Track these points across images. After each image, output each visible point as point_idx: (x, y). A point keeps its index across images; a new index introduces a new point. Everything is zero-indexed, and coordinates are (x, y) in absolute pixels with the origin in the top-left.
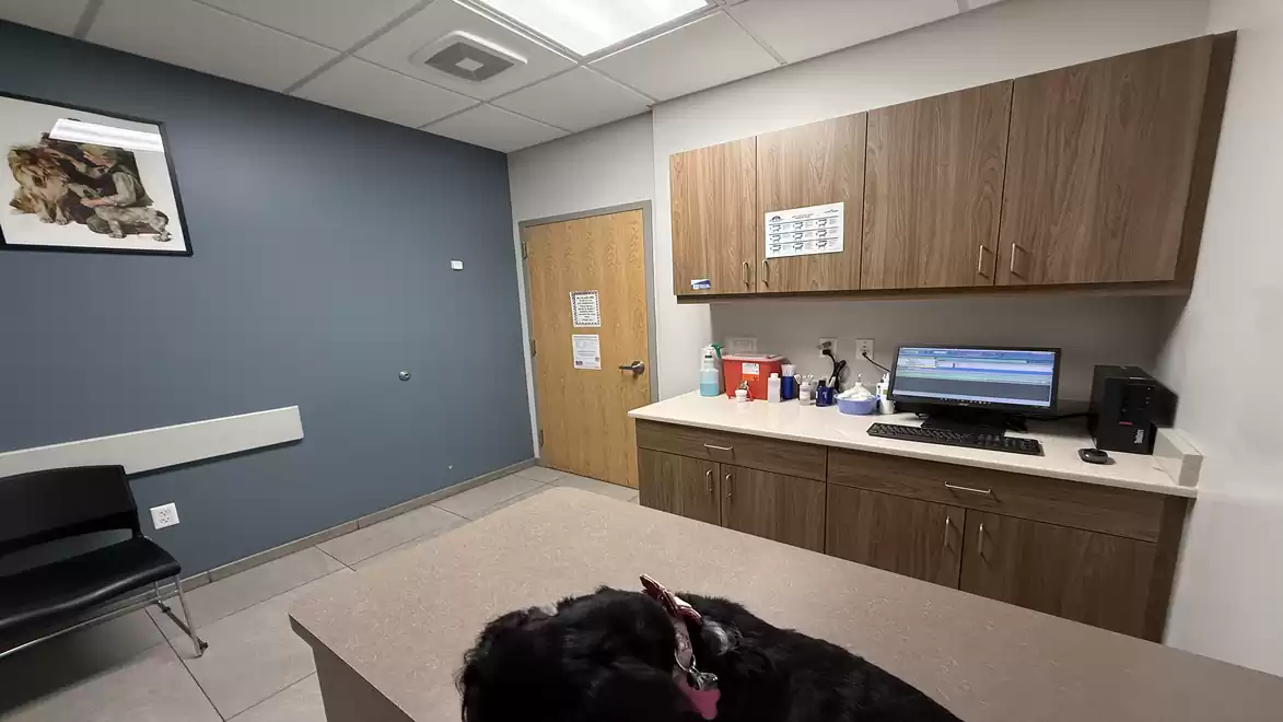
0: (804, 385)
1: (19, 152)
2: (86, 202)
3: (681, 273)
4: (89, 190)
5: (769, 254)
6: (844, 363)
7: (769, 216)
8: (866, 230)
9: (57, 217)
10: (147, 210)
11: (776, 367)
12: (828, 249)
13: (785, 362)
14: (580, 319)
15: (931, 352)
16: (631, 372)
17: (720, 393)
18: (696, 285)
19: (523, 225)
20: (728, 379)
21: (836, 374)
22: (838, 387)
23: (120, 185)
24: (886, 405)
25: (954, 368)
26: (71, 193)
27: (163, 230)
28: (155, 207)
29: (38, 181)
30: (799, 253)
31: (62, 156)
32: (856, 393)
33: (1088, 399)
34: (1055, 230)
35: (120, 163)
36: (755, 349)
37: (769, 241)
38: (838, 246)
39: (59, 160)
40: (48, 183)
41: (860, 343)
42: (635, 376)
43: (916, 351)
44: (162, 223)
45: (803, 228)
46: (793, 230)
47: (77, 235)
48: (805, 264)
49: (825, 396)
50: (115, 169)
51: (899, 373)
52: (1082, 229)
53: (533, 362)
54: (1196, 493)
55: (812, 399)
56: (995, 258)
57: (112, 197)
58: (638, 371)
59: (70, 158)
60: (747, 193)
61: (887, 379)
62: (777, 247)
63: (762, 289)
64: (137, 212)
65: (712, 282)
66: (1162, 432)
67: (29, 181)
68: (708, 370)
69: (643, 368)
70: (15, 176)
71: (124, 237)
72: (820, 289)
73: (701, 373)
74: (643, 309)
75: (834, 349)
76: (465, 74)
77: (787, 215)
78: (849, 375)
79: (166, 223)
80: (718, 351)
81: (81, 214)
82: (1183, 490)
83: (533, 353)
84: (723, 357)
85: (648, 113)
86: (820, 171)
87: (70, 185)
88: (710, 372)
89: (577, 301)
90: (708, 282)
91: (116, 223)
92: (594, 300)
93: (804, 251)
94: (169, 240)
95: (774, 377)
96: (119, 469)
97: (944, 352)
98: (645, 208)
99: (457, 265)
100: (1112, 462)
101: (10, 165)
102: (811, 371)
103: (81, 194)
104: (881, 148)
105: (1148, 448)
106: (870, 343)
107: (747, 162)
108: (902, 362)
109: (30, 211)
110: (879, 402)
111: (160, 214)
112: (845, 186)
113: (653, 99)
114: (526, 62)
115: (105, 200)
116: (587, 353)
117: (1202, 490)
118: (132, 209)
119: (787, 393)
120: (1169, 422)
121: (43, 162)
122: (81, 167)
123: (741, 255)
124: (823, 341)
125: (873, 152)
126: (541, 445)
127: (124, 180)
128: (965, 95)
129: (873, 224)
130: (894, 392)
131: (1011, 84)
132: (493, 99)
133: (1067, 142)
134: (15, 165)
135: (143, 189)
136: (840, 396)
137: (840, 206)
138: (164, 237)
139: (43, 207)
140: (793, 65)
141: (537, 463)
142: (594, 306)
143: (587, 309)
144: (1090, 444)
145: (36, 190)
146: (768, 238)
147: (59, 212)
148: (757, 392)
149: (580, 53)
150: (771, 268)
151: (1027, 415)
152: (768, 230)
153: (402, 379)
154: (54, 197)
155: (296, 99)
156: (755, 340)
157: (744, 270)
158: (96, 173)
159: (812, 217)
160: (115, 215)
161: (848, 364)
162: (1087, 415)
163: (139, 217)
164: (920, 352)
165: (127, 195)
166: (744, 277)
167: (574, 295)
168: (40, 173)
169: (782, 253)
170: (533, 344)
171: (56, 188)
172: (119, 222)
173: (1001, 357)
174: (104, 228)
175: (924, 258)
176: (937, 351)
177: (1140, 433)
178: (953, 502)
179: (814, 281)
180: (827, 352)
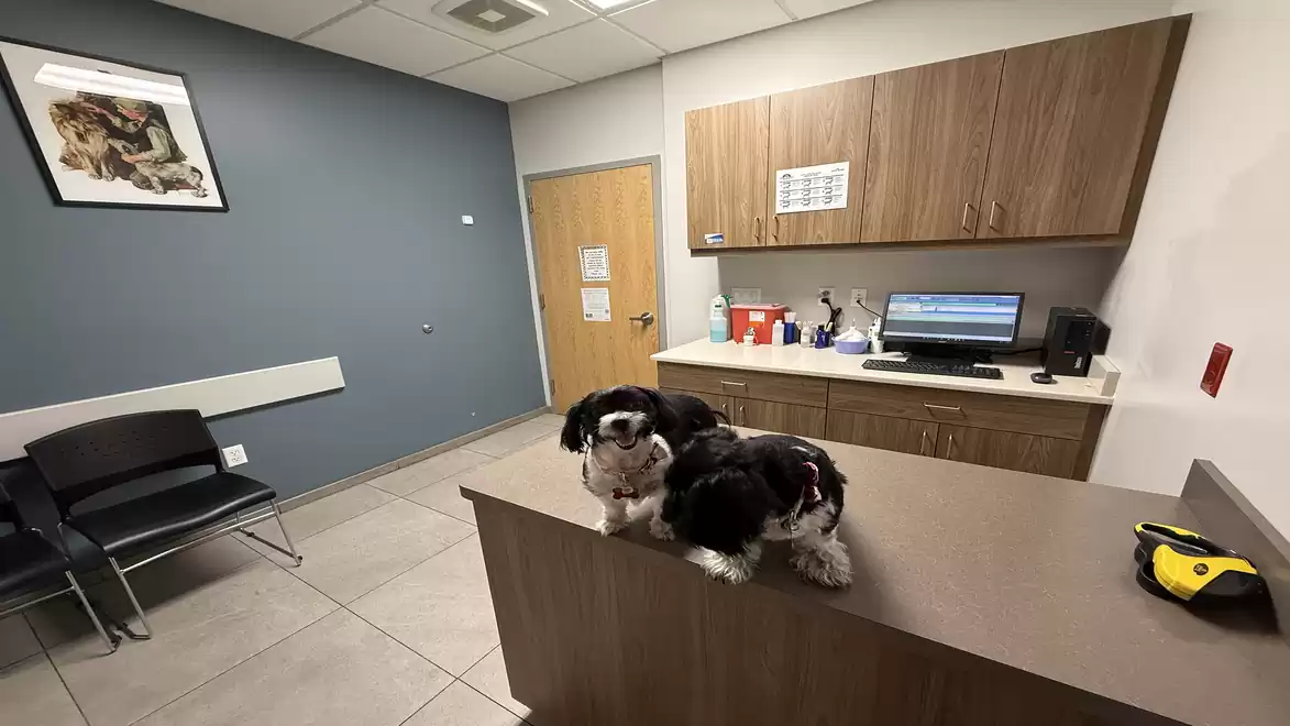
0: (805, 330)
1: (58, 106)
2: (126, 158)
3: (695, 228)
4: (128, 145)
5: (779, 209)
6: (840, 310)
7: (780, 174)
8: (868, 186)
9: (103, 174)
10: (182, 165)
11: (780, 315)
12: (833, 205)
13: (787, 310)
14: (589, 273)
15: (917, 298)
16: (641, 323)
17: (728, 339)
18: (709, 239)
19: (528, 179)
20: (736, 327)
21: (832, 320)
22: (834, 331)
23: (155, 141)
24: (877, 345)
25: (936, 311)
26: (112, 149)
27: (199, 186)
28: (189, 162)
29: (81, 137)
30: (806, 209)
31: (98, 110)
32: (850, 334)
33: (1043, 337)
34: (1028, 189)
35: (150, 116)
36: (759, 298)
37: (779, 197)
38: (842, 203)
39: (95, 114)
40: (91, 140)
41: (855, 292)
42: (645, 326)
43: (905, 297)
44: (198, 178)
45: (811, 186)
46: (802, 187)
47: (122, 191)
48: (811, 217)
49: (824, 339)
50: (147, 124)
51: (889, 317)
52: (1051, 190)
53: (542, 317)
54: (1113, 401)
55: (812, 342)
56: (977, 215)
57: (148, 153)
58: (647, 322)
59: (105, 112)
60: (761, 151)
61: (878, 322)
62: (787, 203)
63: (772, 242)
64: (174, 167)
65: (726, 237)
66: (1096, 358)
67: (74, 138)
68: (718, 319)
69: (652, 319)
70: (59, 130)
71: (165, 193)
72: (825, 243)
73: (711, 322)
74: (652, 263)
75: (832, 298)
76: (486, 25)
77: (797, 173)
78: (843, 320)
79: (201, 178)
80: (727, 300)
81: (125, 171)
82: (1104, 399)
83: (542, 307)
84: (732, 306)
85: (658, 65)
86: (829, 130)
87: (110, 141)
88: (719, 320)
89: (586, 255)
90: (721, 237)
91: (156, 179)
92: (603, 254)
93: (812, 207)
94: (206, 196)
95: (778, 323)
96: (195, 413)
97: (928, 297)
98: (653, 162)
99: (468, 220)
100: (1055, 382)
101: (53, 120)
102: (812, 318)
103: (120, 149)
104: (885, 111)
105: (1084, 372)
106: (864, 293)
107: (761, 121)
108: (892, 307)
109: (78, 167)
110: (870, 343)
111: (194, 170)
112: (850, 146)
113: (664, 50)
114: (547, 13)
115: (145, 155)
116: (597, 306)
117: (1118, 399)
118: (169, 165)
119: (789, 339)
120: (1102, 350)
121: (81, 116)
122: (117, 122)
123: (752, 210)
124: (822, 290)
125: (879, 114)
126: (553, 392)
127: (158, 136)
128: (963, 62)
129: (874, 182)
130: (885, 333)
131: (1004, 54)
132: (504, 50)
133: (1046, 109)
134: (58, 120)
135: (176, 144)
136: (837, 338)
137: (845, 166)
138: (201, 193)
139: (90, 165)
140: (805, 20)
141: (549, 411)
142: (604, 260)
143: (596, 263)
144: (1041, 370)
145: (80, 145)
146: (778, 194)
147: (104, 168)
148: (763, 337)
149: (599, 6)
150: (781, 223)
151: (993, 349)
152: (779, 188)
153: (424, 330)
154: (97, 153)
155: (307, 46)
156: (759, 291)
157: (756, 224)
158: (131, 128)
159: (820, 175)
160: (154, 170)
161: (843, 311)
162: (1041, 349)
163: (175, 173)
164: (908, 298)
165: (163, 151)
166: (754, 232)
167: (582, 249)
168: (81, 128)
169: (790, 209)
170: (541, 299)
171: (97, 144)
172: (159, 178)
173: (977, 301)
174: (145, 184)
176: (923, 297)
177: (1079, 360)
178: (930, 418)
179: (819, 236)
180: (825, 301)
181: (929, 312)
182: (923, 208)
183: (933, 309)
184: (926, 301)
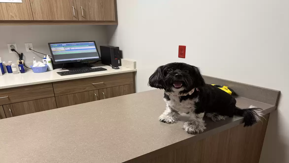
6: (22, 54)
15: (61, 45)
21: (21, 59)
25: (71, 50)
41: (27, 45)
43: (56, 45)
51: (54, 54)
54: (136, 70)
55: (18, 71)
61: (48, 57)
72: (16, 20)
75: (16, 48)
106: (31, 45)
108: (53, 49)
117: (138, 69)
124: (10, 45)
130: (56, 61)
161: (24, 54)
164: (58, 45)
175: (55, 10)
176: (63, 44)
177: (119, 61)
178: (95, 89)
179: (11, 16)
180: (13, 50)
181: (68, 50)
182: (57, 7)
183: (69, 49)
184: (65, 46)
